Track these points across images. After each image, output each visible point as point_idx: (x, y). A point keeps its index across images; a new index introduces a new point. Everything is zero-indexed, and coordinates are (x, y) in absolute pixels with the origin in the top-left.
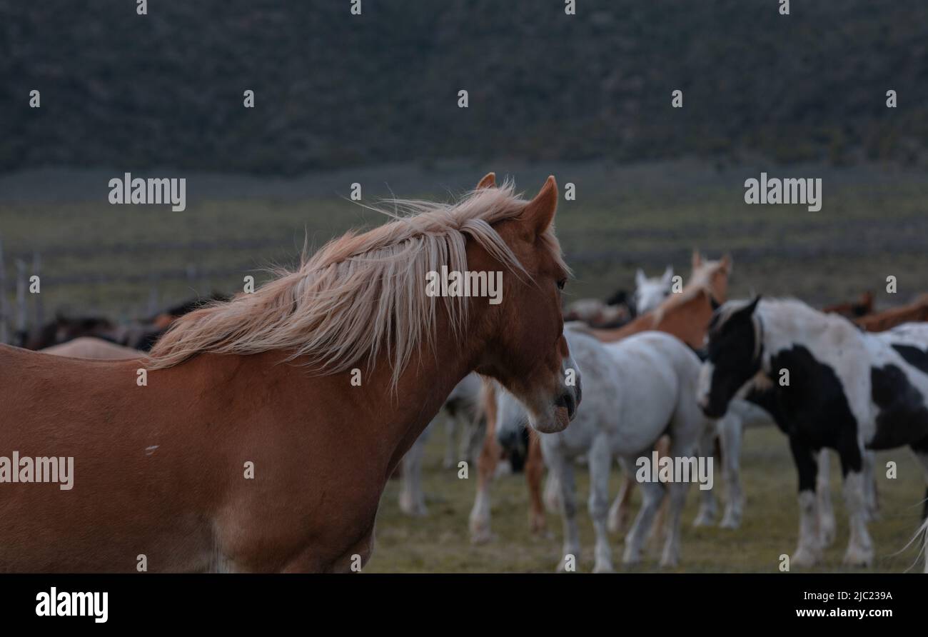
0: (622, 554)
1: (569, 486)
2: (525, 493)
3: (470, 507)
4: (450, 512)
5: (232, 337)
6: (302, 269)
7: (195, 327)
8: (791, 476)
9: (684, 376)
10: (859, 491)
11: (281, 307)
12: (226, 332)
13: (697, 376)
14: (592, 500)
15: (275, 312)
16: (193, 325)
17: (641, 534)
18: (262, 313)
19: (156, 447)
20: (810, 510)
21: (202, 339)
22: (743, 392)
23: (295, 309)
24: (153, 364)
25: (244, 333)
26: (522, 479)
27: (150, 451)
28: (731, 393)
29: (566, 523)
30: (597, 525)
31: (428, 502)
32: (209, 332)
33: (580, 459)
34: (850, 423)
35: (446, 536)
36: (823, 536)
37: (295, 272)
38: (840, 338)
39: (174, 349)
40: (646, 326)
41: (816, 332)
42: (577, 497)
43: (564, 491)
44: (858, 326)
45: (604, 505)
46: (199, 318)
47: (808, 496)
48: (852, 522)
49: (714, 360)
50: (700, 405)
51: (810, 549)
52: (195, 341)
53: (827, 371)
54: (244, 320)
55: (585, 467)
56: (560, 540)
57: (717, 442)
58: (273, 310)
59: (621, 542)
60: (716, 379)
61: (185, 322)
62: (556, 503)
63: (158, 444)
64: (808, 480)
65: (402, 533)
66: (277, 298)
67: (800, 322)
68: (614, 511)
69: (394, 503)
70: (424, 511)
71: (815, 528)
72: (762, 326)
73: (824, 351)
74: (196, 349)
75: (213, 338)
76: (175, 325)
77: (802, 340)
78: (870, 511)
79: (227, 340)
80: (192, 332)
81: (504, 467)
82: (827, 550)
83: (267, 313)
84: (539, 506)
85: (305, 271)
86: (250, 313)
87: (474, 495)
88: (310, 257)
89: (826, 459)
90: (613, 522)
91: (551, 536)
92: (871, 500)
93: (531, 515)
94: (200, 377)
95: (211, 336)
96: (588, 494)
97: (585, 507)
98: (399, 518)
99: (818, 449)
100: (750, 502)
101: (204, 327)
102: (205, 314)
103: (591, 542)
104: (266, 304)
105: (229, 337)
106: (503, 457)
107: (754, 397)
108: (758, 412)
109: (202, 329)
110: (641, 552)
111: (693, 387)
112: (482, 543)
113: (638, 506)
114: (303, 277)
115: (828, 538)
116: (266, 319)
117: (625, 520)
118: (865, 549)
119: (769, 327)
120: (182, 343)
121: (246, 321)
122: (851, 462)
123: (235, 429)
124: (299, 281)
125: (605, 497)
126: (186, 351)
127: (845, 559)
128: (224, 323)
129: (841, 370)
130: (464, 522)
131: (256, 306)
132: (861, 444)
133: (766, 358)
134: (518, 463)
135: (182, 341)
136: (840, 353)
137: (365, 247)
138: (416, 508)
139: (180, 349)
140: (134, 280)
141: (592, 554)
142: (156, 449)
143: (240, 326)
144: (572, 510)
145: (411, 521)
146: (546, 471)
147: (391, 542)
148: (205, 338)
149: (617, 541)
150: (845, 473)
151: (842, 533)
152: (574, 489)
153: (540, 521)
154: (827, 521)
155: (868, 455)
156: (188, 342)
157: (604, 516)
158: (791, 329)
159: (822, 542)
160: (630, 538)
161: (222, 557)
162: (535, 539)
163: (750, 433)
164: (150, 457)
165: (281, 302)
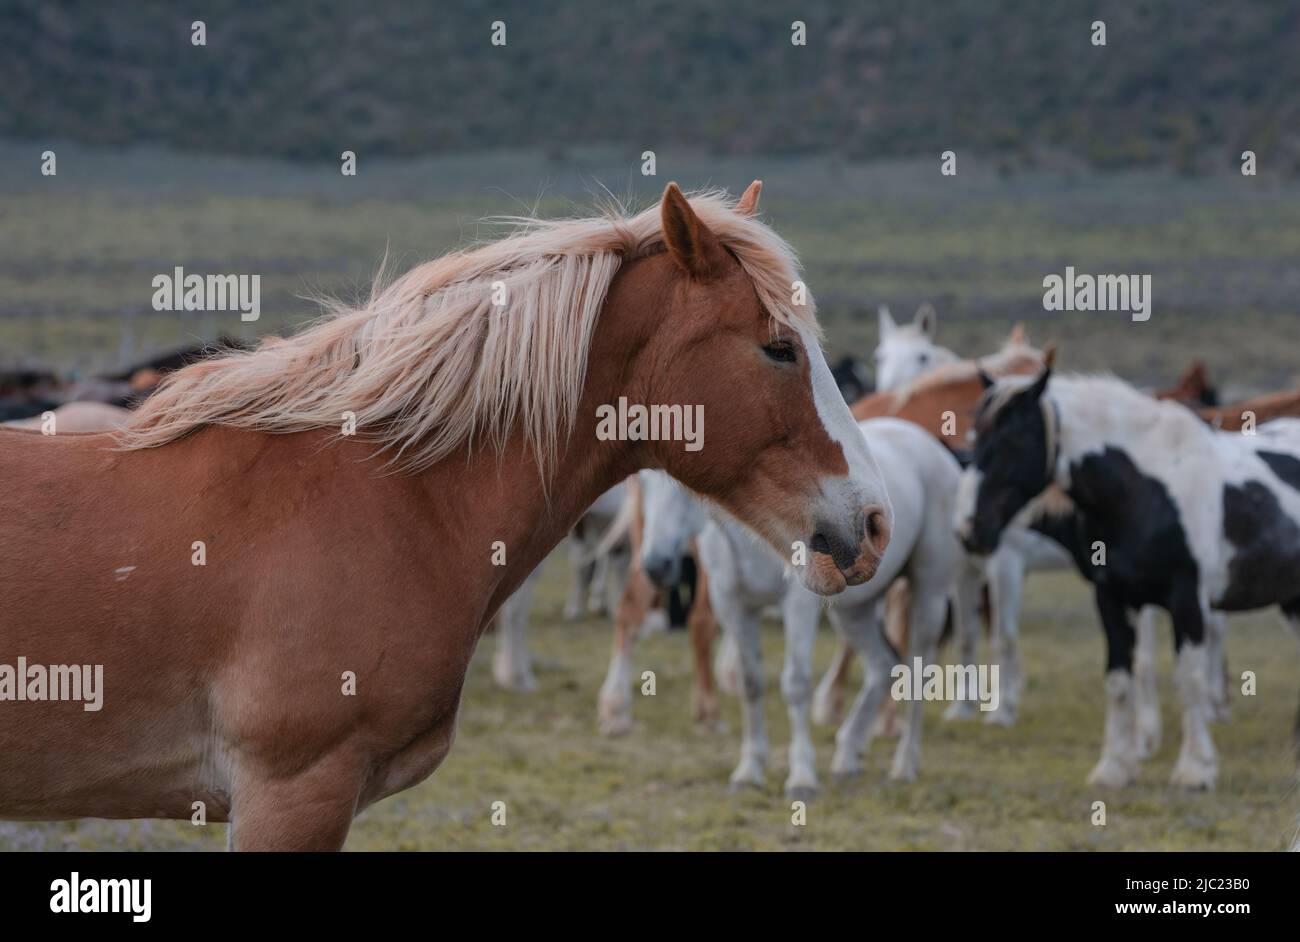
0: (830, 759)
1: (752, 653)
2: (688, 660)
3: (601, 679)
4: (571, 687)
5: (256, 404)
6: (371, 305)
7: (197, 388)
8: (1096, 647)
9: (933, 489)
10: (1199, 674)
11: (336, 363)
12: (248, 398)
13: (955, 489)
14: (787, 675)
15: (326, 370)
16: (195, 385)
17: (860, 728)
18: (306, 371)
19: (132, 568)
20: (1122, 700)
21: (209, 407)
22: (1025, 517)
23: (356, 365)
24: (131, 441)
25: (275, 401)
26: (684, 639)
27: (122, 574)
28: (1007, 516)
29: (746, 709)
30: (794, 713)
31: (537, 670)
32: (220, 395)
33: (771, 612)
34: (1188, 568)
35: (563, 723)
36: (1141, 742)
37: (362, 310)
38: (1177, 438)
39: (164, 419)
40: (882, 410)
41: (1140, 428)
42: (764, 670)
43: (744, 660)
44: (1208, 421)
45: (808, 685)
46: (205, 374)
47: (1120, 678)
48: (1187, 721)
49: (982, 466)
50: (958, 534)
51: (1120, 760)
52: (197, 409)
53: (1157, 488)
54: (275, 382)
55: (779, 625)
56: (737, 734)
57: (986, 591)
58: (324, 367)
59: (831, 740)
60: (985, 494)
61: (181, 381)
62: (733, 677)
63: (135, 565)
64: (1120, 655)
65: (495, 715)
66: (329, 350)
67: (1117, 413)
68: (823, 693)
69: (486, 670)
70: (531, 683)
71: (1129, 728)
72: (1057, 417)
73: (1152, 458)
74: (198, 421)
75: (225, 406)
76: (165, 384)
77: (1119, 440)
78: (1216, 705)
79: (248, 409)
80: (192, 395)
81: (657, 620)
82: (1147, 762)
83: (312, 373)
84: (708, 681)
85: (375, 308)
86: (285, 371)
87: (607, 660)
88: (386, 287)
89: (1150, 623)
90: (820, 708)
91: (724, 728)
92: (1217, 689)
93: (695, 695)
94: (201, 463)
95: (223, 403)
96: (781, 666)
97: (775, 685)
98: (493, 693)
99: (1138, 607)
100: (1032, 685)
101: (213, 388)
102: (216, 368)
103: (783, 738)
104: (311, 358)
105: (251, 405)
106: (655, 604)
107: (1044, 526)
108: (1050, 549)
109: (208, 391)
110: (860, 756)
111: (947, 506)
112: (616, 736)
113: (857, 686)
114: (371, 318)
115: (1149, 745)
116: (312, 380)
117: (838, 708)
118: (1206, 763)
119: (1068, 419)
120: (178, 410)
121: (280, 383)
122: (1188, 628)
123: (253, 545)
124: (365, 323)
125: (807, 671)
126: (183, 423)
127: (1174, 777)
128: (246, 385)
129: (1177, 488)
130: (592, 702)
131: (294, 360)
132: (1204, 602)
133: (1063, 465)
134: (678, 616)
135: (177, 407)
136: (1177, 461)
137: (469, 272)
138: (518, 678)
139: (172, 420)
140: (99, 315)
141: (786, 757)
142: (131, 572)
143: (268, 390)
144: (756, 689)
145: (511, 698)
146: (719, 630)
147: (479, 729)
148: (213, 406)
149: (824, 739)
150: (1178, 645)
151: (1172, 737)
152: (759, 656)
153: (710, 704)
154: (1148, 719)
155: (1214, 619)
156: (186, 410)
157: (805, 697)
158: (1104, 422)
159: (1141, 751)
160: (843, 734)
161: (220, 744)
162: (700, 730)
163: (1037, 580)
164: (121, 583)
165: (335, 355)
